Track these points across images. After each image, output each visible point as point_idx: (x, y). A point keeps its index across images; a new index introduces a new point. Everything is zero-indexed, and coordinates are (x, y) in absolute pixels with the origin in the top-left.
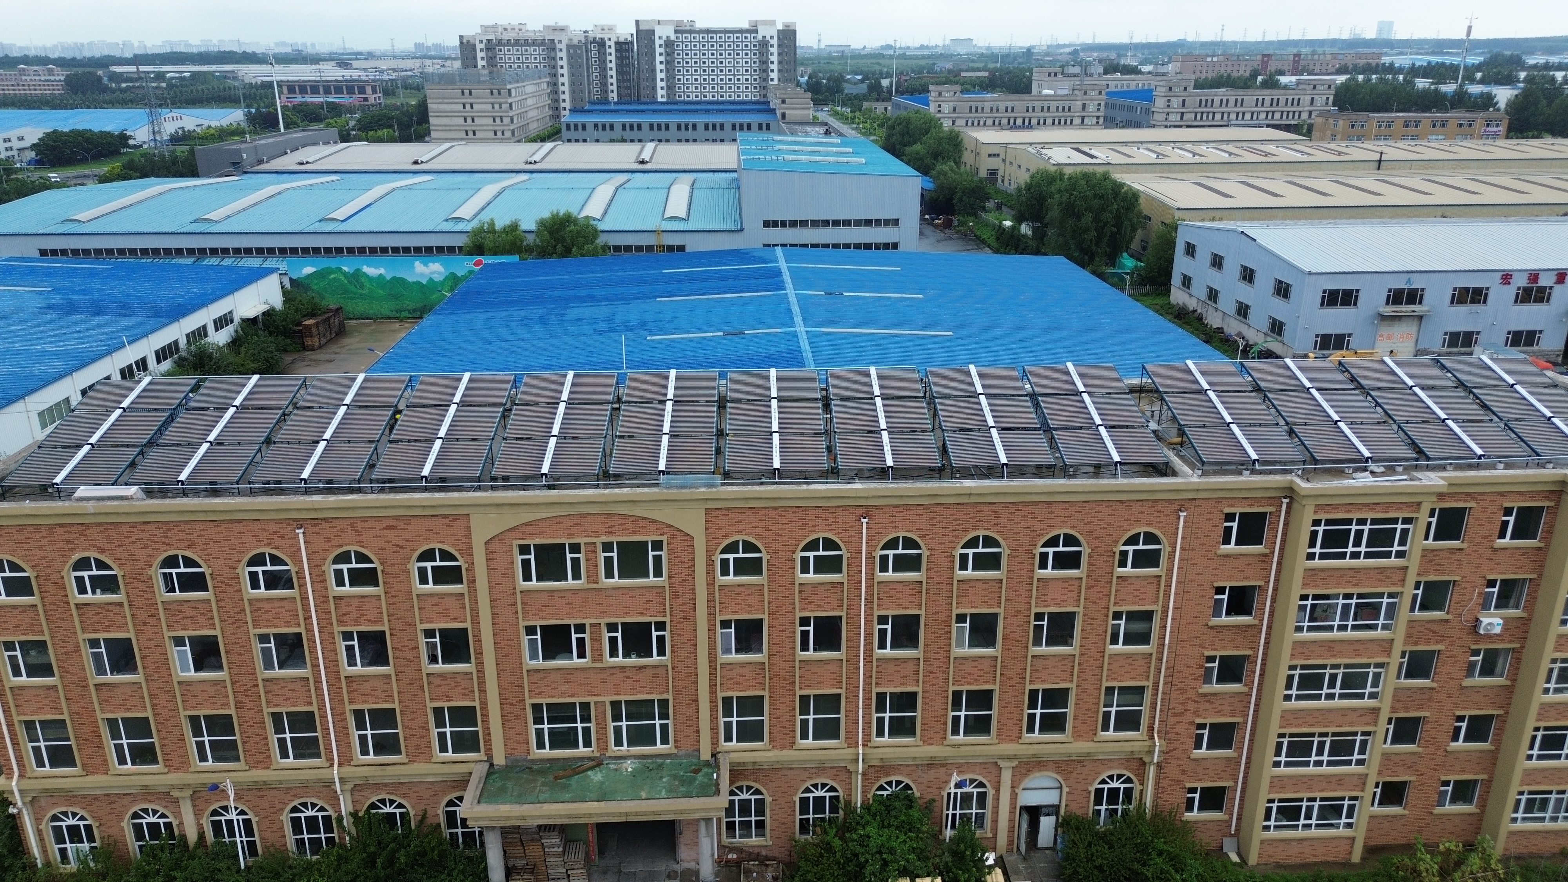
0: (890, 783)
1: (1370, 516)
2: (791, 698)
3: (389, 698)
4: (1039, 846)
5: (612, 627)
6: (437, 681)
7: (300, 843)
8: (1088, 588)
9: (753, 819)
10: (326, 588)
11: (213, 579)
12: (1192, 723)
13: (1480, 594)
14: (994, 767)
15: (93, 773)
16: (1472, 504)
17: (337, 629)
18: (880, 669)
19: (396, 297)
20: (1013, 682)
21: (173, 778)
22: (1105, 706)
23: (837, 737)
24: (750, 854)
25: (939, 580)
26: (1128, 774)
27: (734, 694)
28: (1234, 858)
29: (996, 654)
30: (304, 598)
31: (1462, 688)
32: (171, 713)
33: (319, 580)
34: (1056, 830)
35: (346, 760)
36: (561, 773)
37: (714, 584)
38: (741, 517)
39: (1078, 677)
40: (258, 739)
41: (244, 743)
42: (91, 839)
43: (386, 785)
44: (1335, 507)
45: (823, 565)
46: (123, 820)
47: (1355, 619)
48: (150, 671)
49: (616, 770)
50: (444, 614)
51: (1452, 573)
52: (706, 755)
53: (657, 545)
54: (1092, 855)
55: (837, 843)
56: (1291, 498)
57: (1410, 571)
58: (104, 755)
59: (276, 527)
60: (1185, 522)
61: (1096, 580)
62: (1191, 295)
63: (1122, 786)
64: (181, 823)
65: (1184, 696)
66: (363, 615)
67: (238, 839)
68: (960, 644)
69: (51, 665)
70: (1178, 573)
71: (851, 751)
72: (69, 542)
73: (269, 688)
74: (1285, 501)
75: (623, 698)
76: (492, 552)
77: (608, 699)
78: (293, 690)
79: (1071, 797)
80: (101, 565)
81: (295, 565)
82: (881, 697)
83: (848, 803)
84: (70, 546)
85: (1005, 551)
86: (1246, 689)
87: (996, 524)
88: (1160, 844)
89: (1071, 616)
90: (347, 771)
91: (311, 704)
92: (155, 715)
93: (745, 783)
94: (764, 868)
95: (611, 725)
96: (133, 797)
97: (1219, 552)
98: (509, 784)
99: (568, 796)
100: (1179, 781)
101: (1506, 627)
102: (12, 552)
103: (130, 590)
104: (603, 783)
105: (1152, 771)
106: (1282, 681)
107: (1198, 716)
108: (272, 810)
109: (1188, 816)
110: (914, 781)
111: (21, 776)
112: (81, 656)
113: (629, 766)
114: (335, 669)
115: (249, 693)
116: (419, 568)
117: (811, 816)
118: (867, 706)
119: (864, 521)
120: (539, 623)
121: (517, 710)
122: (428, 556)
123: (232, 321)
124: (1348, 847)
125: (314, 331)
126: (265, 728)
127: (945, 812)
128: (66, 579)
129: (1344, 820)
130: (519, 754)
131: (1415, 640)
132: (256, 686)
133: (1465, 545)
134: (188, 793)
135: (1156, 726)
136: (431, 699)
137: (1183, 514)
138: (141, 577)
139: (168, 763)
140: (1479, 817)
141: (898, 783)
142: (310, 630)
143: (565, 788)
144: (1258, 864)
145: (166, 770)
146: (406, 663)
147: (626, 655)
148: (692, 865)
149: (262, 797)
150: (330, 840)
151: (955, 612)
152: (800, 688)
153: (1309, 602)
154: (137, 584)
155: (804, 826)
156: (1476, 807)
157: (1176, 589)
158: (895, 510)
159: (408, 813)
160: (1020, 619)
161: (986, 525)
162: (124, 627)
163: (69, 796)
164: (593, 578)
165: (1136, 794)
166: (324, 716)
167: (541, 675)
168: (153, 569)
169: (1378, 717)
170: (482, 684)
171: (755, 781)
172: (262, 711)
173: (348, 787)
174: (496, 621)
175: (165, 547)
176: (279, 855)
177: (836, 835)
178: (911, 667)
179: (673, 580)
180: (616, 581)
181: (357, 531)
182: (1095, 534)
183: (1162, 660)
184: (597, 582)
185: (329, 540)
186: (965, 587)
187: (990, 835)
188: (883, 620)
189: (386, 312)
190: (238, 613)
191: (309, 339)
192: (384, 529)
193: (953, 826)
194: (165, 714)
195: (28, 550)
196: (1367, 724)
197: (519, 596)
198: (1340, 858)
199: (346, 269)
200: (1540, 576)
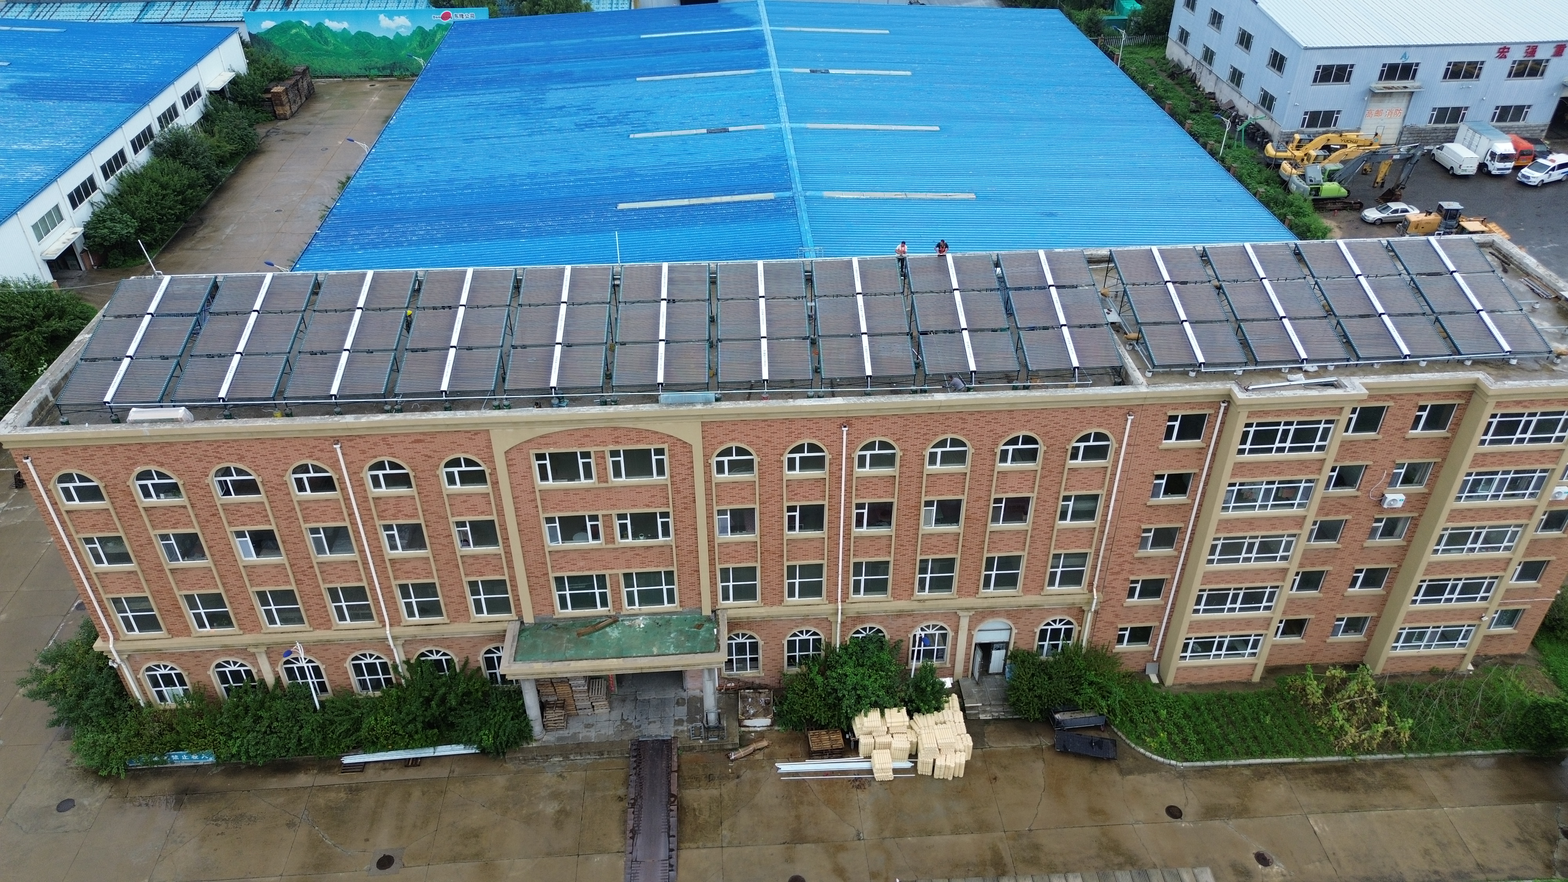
0: (865, 629)
1: (1296, 419)
2: (780, 567)
3: (430, 574)
4: (991, 671)
5: (622, 517)
6: (470, 561)
7: (363, 684)
8: (1042, 477)
9: (748, 656)
10: (365, 491)
11: (263, 485)
12: (1127, 579)
13: (1388, 475)
14: (954, 616)
15: (177, 636)
16: (1391, 403)
17: (379, 523)
18: (857, 544)
19: (364, 54)
20: (972, 552)
21: (248, 639)
22: (1052, 567)
23: (820, 595)
24: (746, 683)
25: (910, 474)
26: (1068, 618)
27: (731, 566)
28: (1154, 679)
29: (958, 531)
30: (347, 499)
31: (1363, 548)
32: (240, 590)
33: (359, 485)
34: (1005, 660)
35: (395, 621)
36: (583, 630)
37: (711, 482)
38: (734, 427)
39: (1030, 546)
40: (318, 607)
41: (306, 610)
42: (182, 683)
43: (432, 640)
44: (1266, 413)
45: (806, 464)
46: (209, 669)
47: (1274, 500)
48: (217, 557)
49: (630, 626)
50: (473, 509)
51: (1365, 458)
52: (707, 611)
53: (659, 452)
54: (1034, 686)
55: (819, 679)
56: (1229, 402)
57: (1327, 462)
58: (186, 622)
59: (316, 443)
60: (1132, 423)
61: (1050, 471)
62: (1187, 53)
63: (1064, 627)
64: (259, 671)
65: (1122, 559)
66: (400, 511)
67: (310, 680)
68: (927, 522)
69: (128, 554)
70: (1123, 464)
71: (832, 606)
72: (129, 458)
73: (324, 569)
74: (1223, 405)
75: (634, 571)
76: (512, 460)
77: (621, 572)
78: (344, 570)
79: (1019, 636)
80: (161, 475)
81: (336, 473)
82: (858, 566)
83: (828, 644)
84: (131, 462)
85: (970, 450)
86: (1176, 553)
87: (963, 429)
88: (1091, 676)
89: (1026, 500)
90: (398, 630)
91: (361, 580)
92: (227, 591)
93: (740, 632)
94: (757, 695)
95: (624, 591)
96: (216, 654)
97: (1161, 447)
98: (539, 641)
99: (590, 653)
100: (1112, 623)
101: (1407, 502)
102: (80, 467)
103: (191, 495)
104: (619, 639)
105: (1089, 617)
106: (1207, 548)
107: (1133, 574)
108: (336, 660)
109: (1119, 648)
110: (885, 627)
111: (116, 639)
112: (154, 547)
113: (641, 622)
114: (380, 553)
115: (306, 573)
116: (447, 473)
117: (797, 654)
118: (846, 571)
119: (845, 429)
120: (557, 515)
121: (542, 581)
122: (456, 463)
123: (200, 95)
124: (1251, 671)
125: (284, 98)
126: (323, 599)
127: (911, 649)
128: (131, 487)
129: (1249, 651)
130: (545, 613)
131: (1326, 511)
132: (312, 567)
133: (1380, 437)
134: (264, 649)
135: (1095, 583)
136: (466, 575)
137: (1130, 418)
138: (199, 484)
139: (242, 627)
140: (1366, 645)
141: (871, 629)
142: (354, 523)
143: (588, 644)
144: (1173, 685)
145: (241, 632)
146: (441, 547)
147: (635, 536)
148: (697, 693)
149: (327, 650)
150: (388, 681)
151: (924, 499)
152: (788, 560)
153: (1236, 488)
154: (196, 490)
155: (791, 659)
156: (1364, 636)
157: (1120, 476)
158: (872, 419)
159: (452, 659)
160: (982, 503)
161: (954, 430)
162: (190, 524)
163: (159, 653)
164: (603, 478)
165: (1075, 634)
166: (373, 589)
167: (562, 554)
168: (210, 477)
169: (1286, 574)
170: (510, 562)
171: (750, 629)
172: (319, 586)
173: (400, 642)
174: (519, 513)
175: (218, 461)
176: (345, 692)
177: (818, 673)
178: (884, 542)
179: (674, 479)
180: (623, 480)
181: (388, 444)
182: (1050, 435)
183: (1104, 532)
184: (607, 482)
185: (364, 452)
186: (933, 479)
187: (948, 665)
188: (860, 506)
189: (354, 69)
190: (289, 511)
191: (280, 108)
192: (412, 442)
193: (918, 658)
194: (235, 590)
195: (93, 465)
196: (1276, 580)
197: (538, 493)
198: (1243, 678)
199: (307, 23)
200: (1444, 459)
